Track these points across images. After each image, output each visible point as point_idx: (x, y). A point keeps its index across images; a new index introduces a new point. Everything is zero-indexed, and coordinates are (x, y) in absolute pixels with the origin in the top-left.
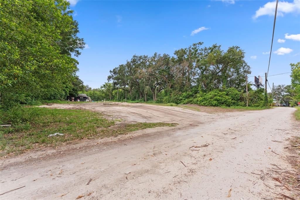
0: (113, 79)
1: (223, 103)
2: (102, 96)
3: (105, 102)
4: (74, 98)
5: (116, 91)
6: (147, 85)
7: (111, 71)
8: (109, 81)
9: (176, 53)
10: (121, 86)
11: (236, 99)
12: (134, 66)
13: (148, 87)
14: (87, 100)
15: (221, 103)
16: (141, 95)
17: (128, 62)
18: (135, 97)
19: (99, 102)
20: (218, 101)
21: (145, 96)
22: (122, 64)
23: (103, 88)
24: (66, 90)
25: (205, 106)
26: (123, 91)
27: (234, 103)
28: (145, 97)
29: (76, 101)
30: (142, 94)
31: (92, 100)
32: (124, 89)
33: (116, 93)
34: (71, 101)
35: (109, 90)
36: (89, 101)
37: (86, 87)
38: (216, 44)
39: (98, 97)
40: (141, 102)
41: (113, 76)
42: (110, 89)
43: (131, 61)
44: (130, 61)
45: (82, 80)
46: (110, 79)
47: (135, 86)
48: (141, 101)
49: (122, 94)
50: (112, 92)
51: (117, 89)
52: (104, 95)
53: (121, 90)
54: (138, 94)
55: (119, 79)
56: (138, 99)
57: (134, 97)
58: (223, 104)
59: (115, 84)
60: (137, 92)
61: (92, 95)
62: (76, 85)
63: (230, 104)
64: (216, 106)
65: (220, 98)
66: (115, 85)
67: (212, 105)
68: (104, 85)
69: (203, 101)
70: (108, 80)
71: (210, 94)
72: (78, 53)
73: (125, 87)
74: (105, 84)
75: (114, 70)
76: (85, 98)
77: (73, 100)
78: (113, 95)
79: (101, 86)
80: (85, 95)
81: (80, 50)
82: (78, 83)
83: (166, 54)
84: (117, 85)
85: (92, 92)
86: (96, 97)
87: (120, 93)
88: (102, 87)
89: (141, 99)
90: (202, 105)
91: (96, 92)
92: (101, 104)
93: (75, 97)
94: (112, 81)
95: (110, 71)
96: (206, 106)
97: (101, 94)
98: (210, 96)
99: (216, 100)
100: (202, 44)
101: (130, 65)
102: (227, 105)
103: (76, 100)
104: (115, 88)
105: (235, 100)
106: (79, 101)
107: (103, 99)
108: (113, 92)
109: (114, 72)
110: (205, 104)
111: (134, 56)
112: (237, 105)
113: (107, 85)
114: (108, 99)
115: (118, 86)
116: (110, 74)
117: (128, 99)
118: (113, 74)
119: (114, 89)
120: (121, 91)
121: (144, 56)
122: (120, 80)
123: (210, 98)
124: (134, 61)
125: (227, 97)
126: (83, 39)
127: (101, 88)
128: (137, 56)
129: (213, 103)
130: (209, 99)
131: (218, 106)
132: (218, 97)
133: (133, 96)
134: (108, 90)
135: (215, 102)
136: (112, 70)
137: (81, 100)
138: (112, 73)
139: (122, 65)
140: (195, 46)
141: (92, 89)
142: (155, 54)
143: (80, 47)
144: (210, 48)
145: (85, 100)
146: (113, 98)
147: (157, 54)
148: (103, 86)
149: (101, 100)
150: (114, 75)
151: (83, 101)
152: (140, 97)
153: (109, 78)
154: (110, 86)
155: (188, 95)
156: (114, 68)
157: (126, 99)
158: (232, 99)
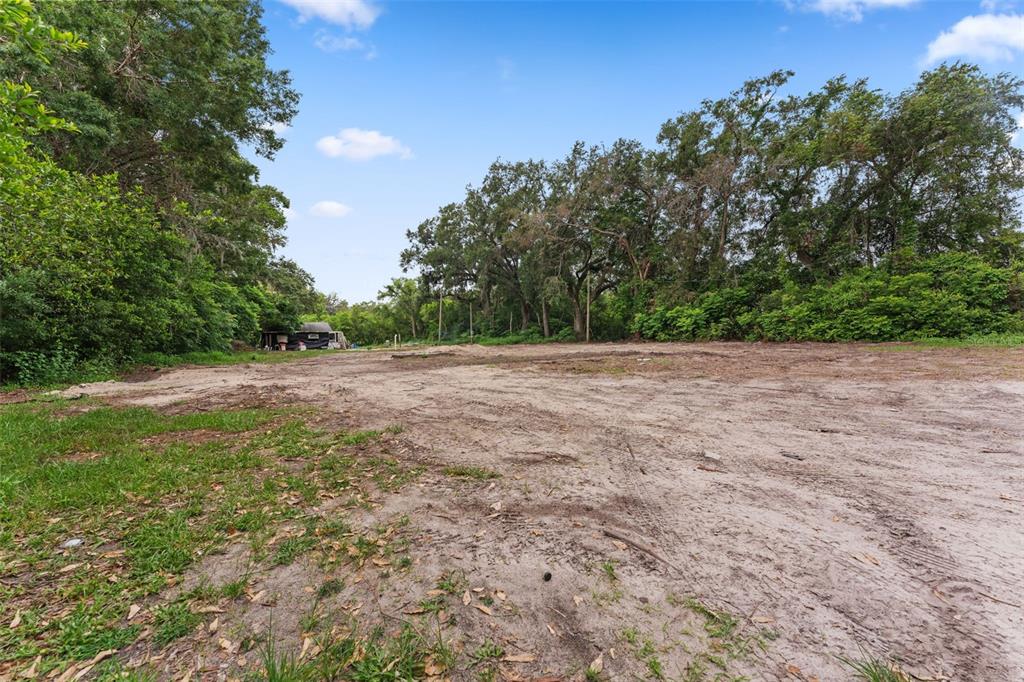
0: (420, 261)
1: (918, 326)
2: (383, 327)
3: (395, 346)
4: (285, 340)
5: (434, 304)
6: (552, 273)
7: (409, 234)
8: (405, 270)
9: (668, 132)
10: (449, 285)
11: (987, 302)
12: (494, 206)
13: (555, 280)
14: (333, 345)
15: (907, 322)
16: (526, 312)
17: (472, 194)
18: (504, 325)
19: (375, 348)
20: (891, 314)
21: (541, 315)
22: (451, 203)
23: (387, 300)
24: (249, 311)
25: (825, 341)
26: (457, 303)
27: (979, 322)
28: (542, 322)
29: (292, 349)
30: (528, 309)
31: (353, 342)
32: (459, 298)
33: (433, 314)
34: (277, 349)
35: (407, 302)
36: (339, 346)
37: (329, 299)
38: (841, 79)
39: (371, 332)
40: (530, 341)
41: (418, 249)
42: (410, 300)
43: (484, 189)
44: (478, 185)
45: (308, 272)
46: (409, 261)
47: (504, 280)
48: (527, 335)
49: (456, 314)
50: (419, 310)
51: (437, 296)
52: (390, 322)
53: (448, 301)
54: (516, 310)
55: (441, 261)
56: (516, 331)
57: (501, 323)
58: (917, 330)
59: (427, 279)
60: (509, 302)
61: (348, 325)
62: (288, 289)
63: (959, 326)
64: (884, 340)
65: (902, 301)
66: (427, 283)
67: (864, 337)
68: (390, 288)
69: (810, 323)
70: (402, 265)
71: (846, 289)
72: (273, 143)
73: (463, 290)
74: (391, 284)
75: (421, 228)
76: (325, 338)
77: (284, 348)
78: (423, 319)
79: (380, 292)
80: (324, 326)
81: (279, 129)
82: (295, 284)
83: (628, 138)
84: (436, 283)
85: (350, 315)
86: (364, 331)
87: (448, 314)
88: (383, 296)
89: (529, 328)
90: (811, 339)
91: (362, 314)
92: (384, 358)
93: (289, 336)
94: (415, 272)
95: (409, 232)
96: (832, 340)
97: (381, 321)
98: (850, 295)
99: (882, 311)
100: (785, 80)
101: (479, 201)
102: (943, 330)
103: (292, 345)
104: (429, 296)
105: (982, 306)
106: (303, 348)
107: (387, 338)
108: (423, 311)
109: (423, 234)
110: (824, 332)
111: (494, 168)
112: (1000, 330)
113: (399, 287)
114: (406, 337)
115: (440, 286)
116: (407, 245)
117: (477, 331)
118: (420, 242)
119: (426, 298)
120: (452, 305)
121: (531, 163)
122: (445, 266)
123: (850, 307)
124: (494, 186)
125: (942, 295)
126: (284, 73)
127: (379, 298)
128: (505, 164)
129: (866, 327)
130: (843, 310)
131: (892, 337)
132: (893, 300)
133: (498, 320)
134: (404, 304)
135: (880, 321)
136: (415, 230)
137: (311, 344)
138: (416, 241)
139: (451, 207)
140: (754, 94)
141: (350, 305)
142: (577, 151)
143: (278, 114)
144: (813, 100)
145: (327, 345)
146: (422, 332)
147: (587, 148)
148: (386, 291)
149: (381, 342)
150: (421, 245)
151: (320, 348)
152: (524, 321)
153: (407, 257)
154: (410, 291)
155: (728, 299)
156: (423, 221)
157: (472, 332)
158: (970, 305)
